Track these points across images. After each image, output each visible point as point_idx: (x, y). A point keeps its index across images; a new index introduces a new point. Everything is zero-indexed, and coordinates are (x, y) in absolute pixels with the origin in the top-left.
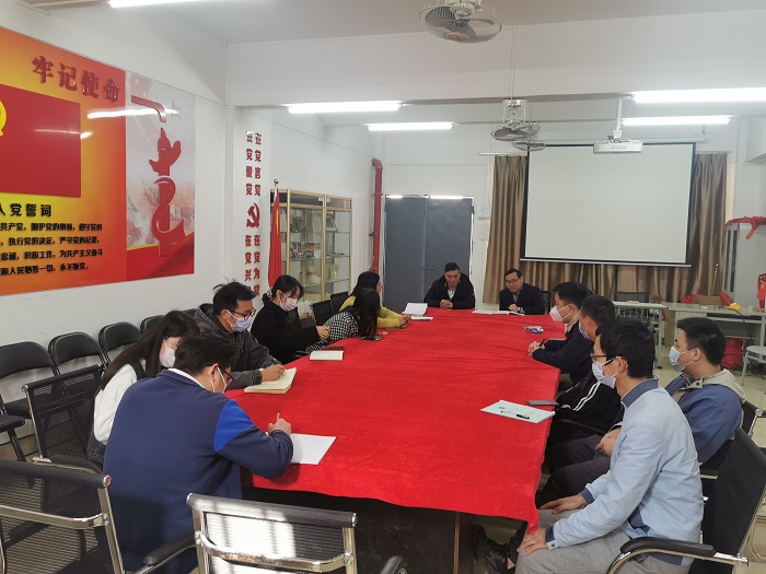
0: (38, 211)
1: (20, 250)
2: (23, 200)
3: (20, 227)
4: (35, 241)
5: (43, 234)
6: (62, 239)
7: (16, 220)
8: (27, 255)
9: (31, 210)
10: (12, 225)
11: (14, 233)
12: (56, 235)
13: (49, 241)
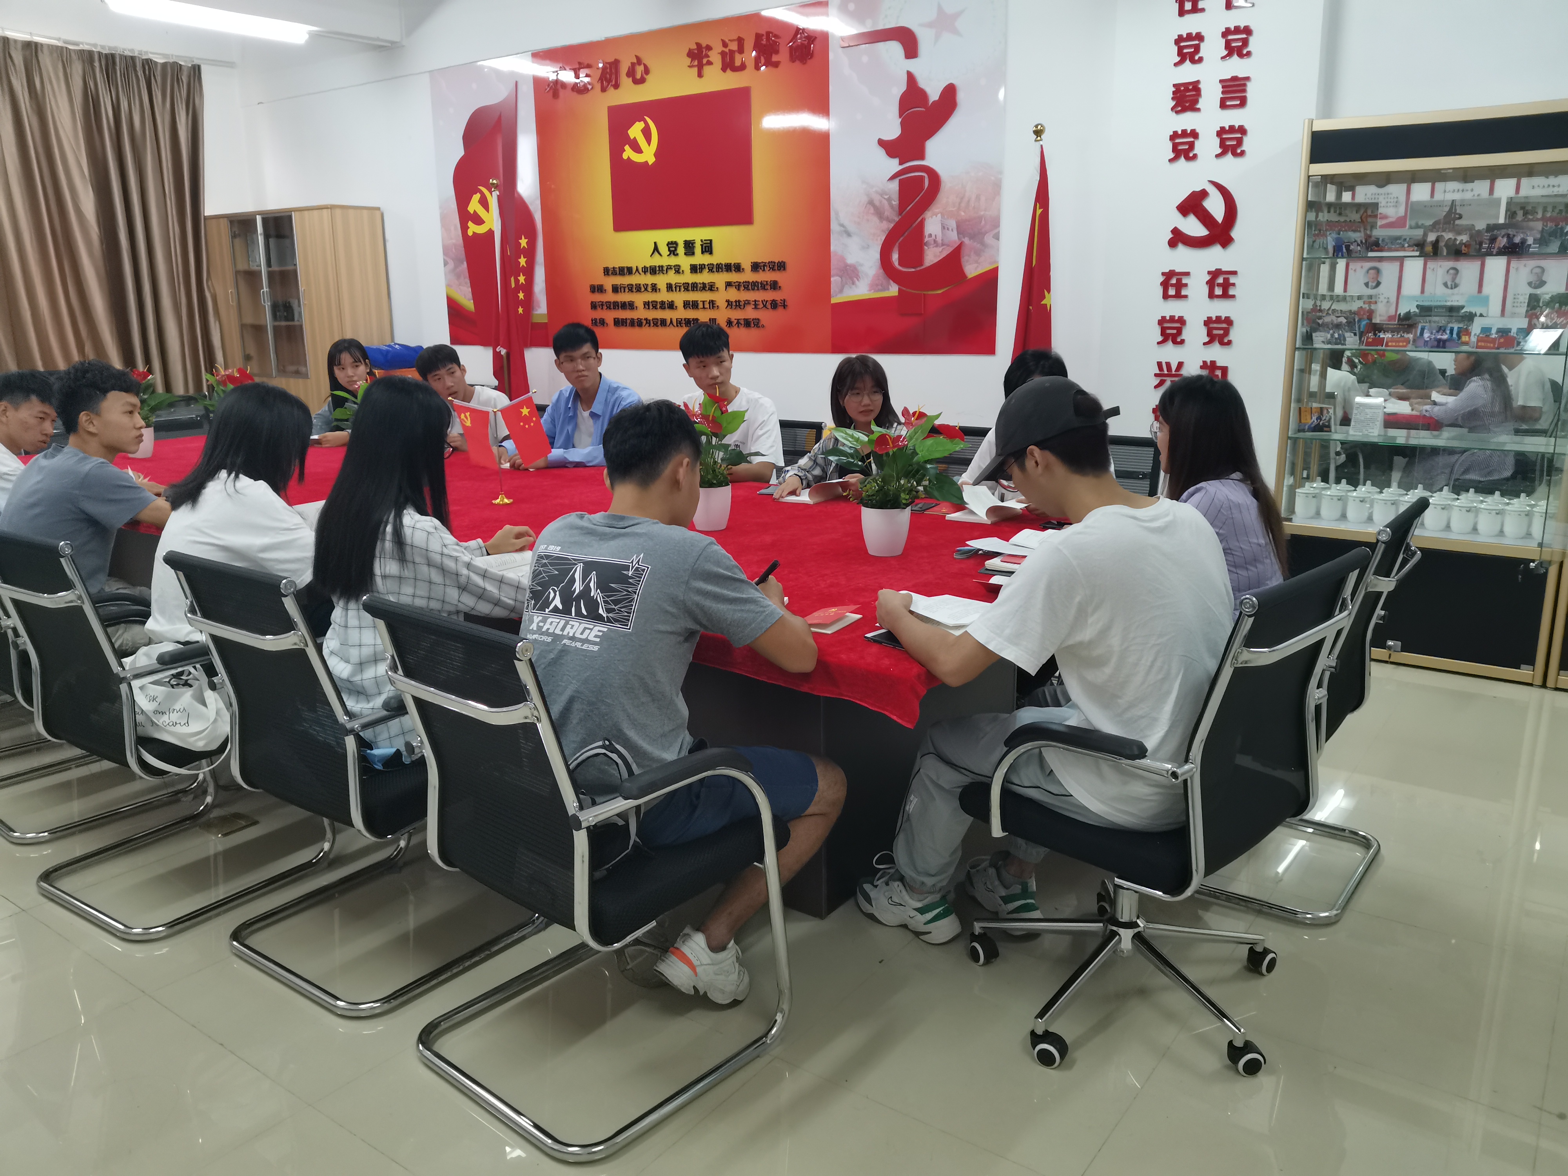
0: (698, 249)
1: (679, 298)
2: (680, 235)
3: (678, 270)
4: (694, 287)
5: (705, 277)
6: (729, 284)
7: (673, 261)
8: (686, 305)
9: (689, 247)
10: (669, 268)
11: (672, 278)
12: (720, 279)
13: (711, 287)
